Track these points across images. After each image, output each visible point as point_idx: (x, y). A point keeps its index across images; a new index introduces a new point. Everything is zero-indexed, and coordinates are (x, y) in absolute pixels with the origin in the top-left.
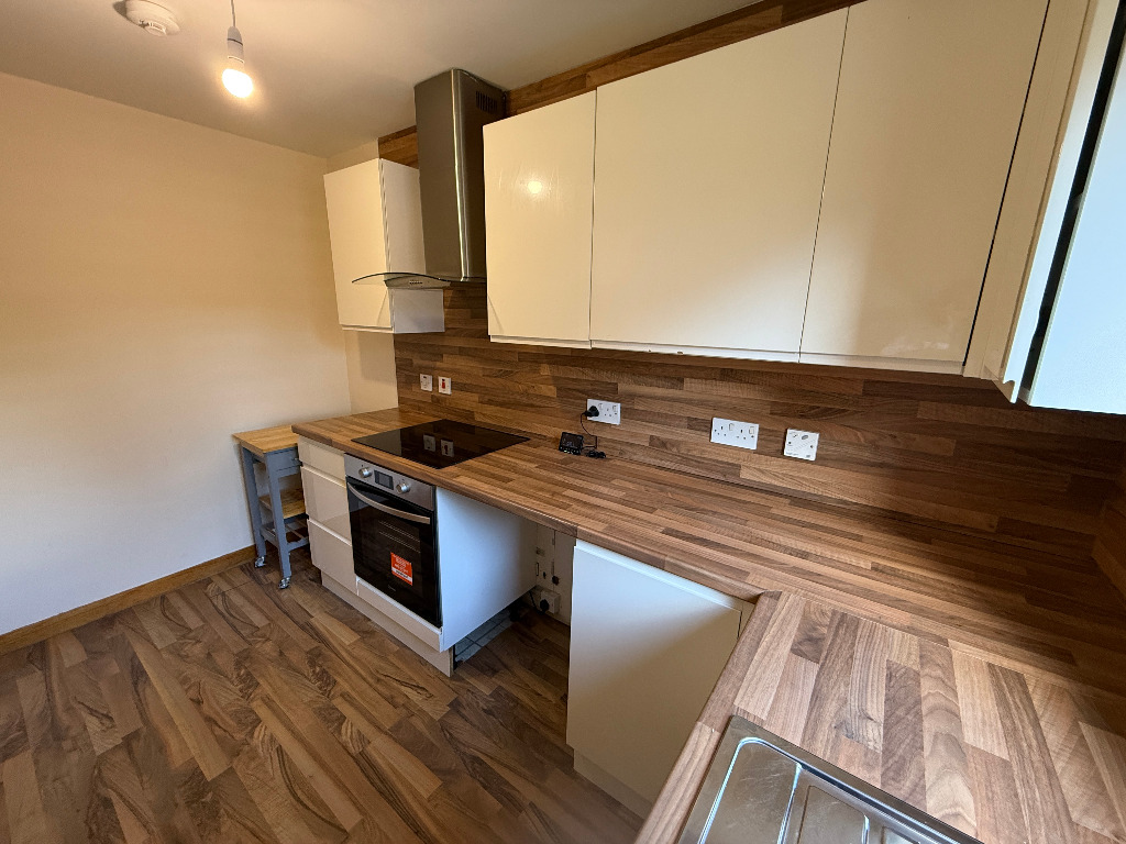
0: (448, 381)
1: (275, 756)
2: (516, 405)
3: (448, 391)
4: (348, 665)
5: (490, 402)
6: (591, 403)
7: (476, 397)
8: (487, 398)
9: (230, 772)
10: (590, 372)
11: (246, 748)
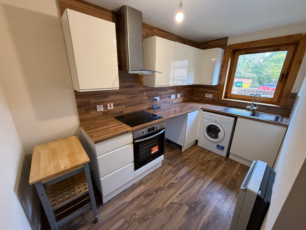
0: (112, 104)
1: (181, 195)
2: (137, 104)
3: (112, 108)
4: (153, 186)
5: (129, 106)
6: (155, 98)
7: (124, 106)
8: (128, 105)
9: (186, 204)
10: (154, 92)
11: (180, 202)
